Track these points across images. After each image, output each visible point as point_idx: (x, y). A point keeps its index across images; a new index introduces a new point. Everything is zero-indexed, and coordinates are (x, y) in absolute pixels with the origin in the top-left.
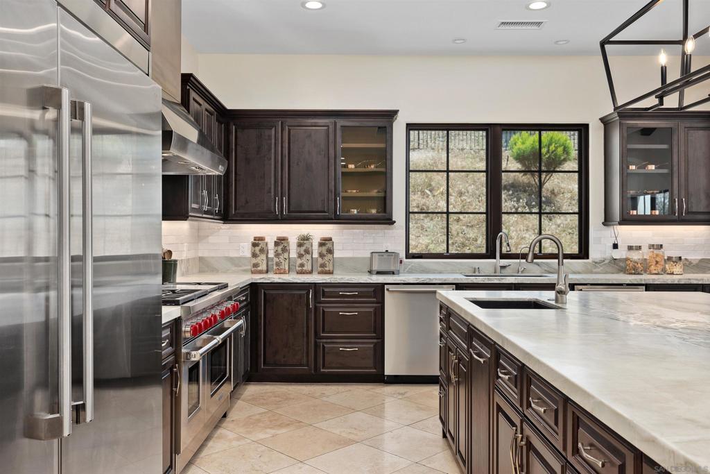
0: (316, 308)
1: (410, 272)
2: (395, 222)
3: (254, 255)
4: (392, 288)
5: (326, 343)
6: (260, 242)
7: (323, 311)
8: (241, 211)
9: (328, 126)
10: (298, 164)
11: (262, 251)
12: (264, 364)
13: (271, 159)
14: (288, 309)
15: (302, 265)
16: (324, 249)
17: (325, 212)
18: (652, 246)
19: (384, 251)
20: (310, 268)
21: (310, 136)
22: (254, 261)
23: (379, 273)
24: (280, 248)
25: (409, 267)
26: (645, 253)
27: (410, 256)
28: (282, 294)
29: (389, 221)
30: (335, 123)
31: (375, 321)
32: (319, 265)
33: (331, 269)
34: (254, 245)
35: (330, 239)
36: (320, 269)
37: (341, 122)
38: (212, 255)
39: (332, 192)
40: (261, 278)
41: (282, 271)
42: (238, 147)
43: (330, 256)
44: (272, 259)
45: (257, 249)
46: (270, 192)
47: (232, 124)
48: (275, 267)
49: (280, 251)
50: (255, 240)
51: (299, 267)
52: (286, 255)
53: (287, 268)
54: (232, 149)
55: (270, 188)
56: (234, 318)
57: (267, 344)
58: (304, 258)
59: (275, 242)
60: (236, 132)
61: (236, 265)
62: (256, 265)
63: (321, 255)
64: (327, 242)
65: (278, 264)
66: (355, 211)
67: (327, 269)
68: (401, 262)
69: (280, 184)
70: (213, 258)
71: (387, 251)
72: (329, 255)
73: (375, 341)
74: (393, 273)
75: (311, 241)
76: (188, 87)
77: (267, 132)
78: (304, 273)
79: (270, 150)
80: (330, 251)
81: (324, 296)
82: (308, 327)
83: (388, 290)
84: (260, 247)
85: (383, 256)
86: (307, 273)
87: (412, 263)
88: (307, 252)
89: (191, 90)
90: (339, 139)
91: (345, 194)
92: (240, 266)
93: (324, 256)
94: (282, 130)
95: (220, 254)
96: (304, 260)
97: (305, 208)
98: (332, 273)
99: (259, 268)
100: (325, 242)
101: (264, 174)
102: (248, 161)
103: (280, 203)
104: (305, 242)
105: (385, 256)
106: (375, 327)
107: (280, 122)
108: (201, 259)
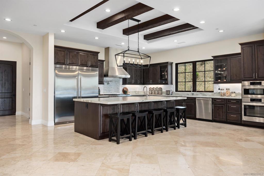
8: (146, 83)
18: (227, 89)
21: (155, 68)
25: (176, 93)
26: (225, 91)
39: (158, 79)
54: (145, 72)
66: (164, 82)
69: (151, 78)
84: (150, 89)
94: (151, 67)
97: (155, 82)
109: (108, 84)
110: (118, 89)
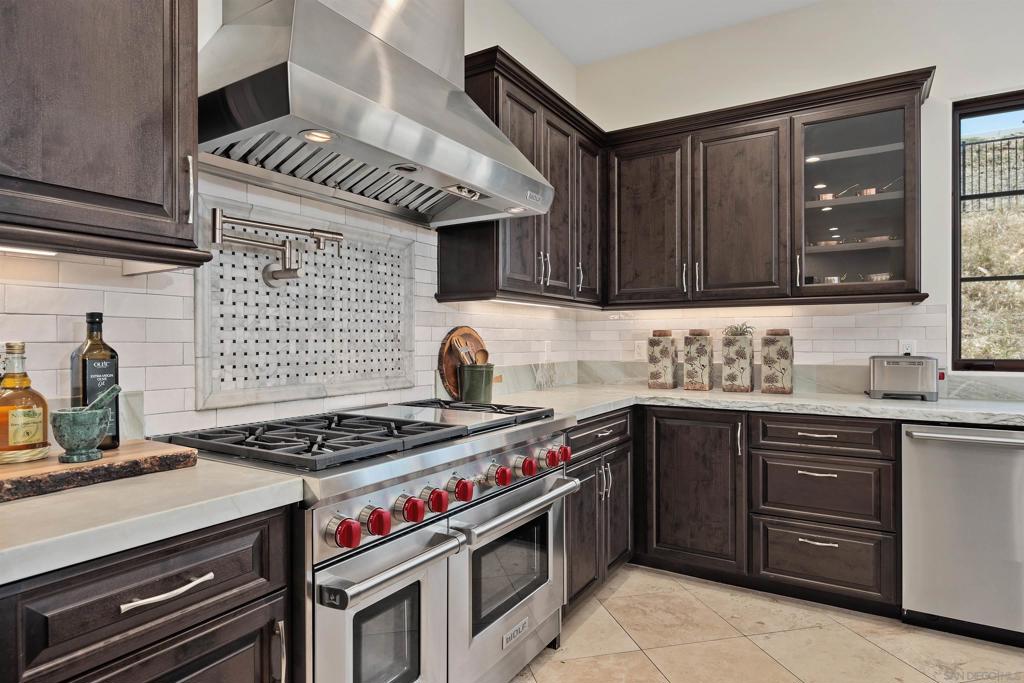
0: (750, 457)
1: (965, 396)
2: (926, 296)
3: (653, 359)
4: (919, 432)
5: (772, 524)
6: (661, 338)
7: (764, 462)
8: (628, 290)
9: (777, 129)
10: (720, 205)
11: (664, 352)
12: (657, 542)
13: (674, 201)
14: (697, 454)
15: (732, 377)
16: (773, 351)
17: (771, 283)
19: (901, 353)
20: (747, 383)
21: (742, 152)
22: (652, 368)
23: (888, 396)
24: (693, 348)
25: (964, 385)
27: (960, 364)
28: (688, 427)
29: (914, 295)
30: (792, 120)
31: (879, 497)
32: (763, 378)
33: (787, 385)
34: (653, 343)
35: (786, 333)
36: (765, 385)
37: (802, 117)
38: (595, 357)
39: (785, 246)
40: (651, 398)
41: (697, 387)
42: (623, 189)
43: (784, 363)
44: (682, 365)
45: (657, 349)
46: (672, 256)
47: (612, 155)
48: (686, 380)
49: (694, 353)
50: (654, 335)
51: (727, 380)
52: (705, 360)
53: (706, 381)
54: (614, 194)
55: (674, 250)
56: (567, 475)
57: (663, 509)
58: (736, 365)
59: (686, 338)
60: (619, 167)
61: (631, 375)
62: (655, 376)
63: (768, 361)
64: (778, 338)
65: (691, 375)
66: (835, 280)
67: (779, 385)
68: (942, 376)
69: (689, 242)
70: (596, 362)
71: (907, 354)
72: (783, 360)
73: (879, 535)
74: (923, 398)
75: (749, 336)
76: (496, 74)
77: (667, 158)
78: (735, 391)
79: (673, 187)
80: (784, 354)
81: (765, 436)
82: (735, 490)
83: (909, 434)
84: (660, 347)
85: (897, 363)
86: (742, 391)
87: (968, 378)
88: (741, 354)
89: (501, 80)
90: (799, 149)
91: (813, 249)
92: (635, 376)
93: (774, 362)
94: (694, 149)
95: (607, 358)
96: (735, 369)
97: (734, 277)
98: (790, 392)
99: (660, 381)
100: (774, 337)
101: (663, 228)
102: (637, 209)
103: (689, 273)
104: (738, 338)
105: (904, 364)
106: (879, 508)
107: (689, 138)
108: (580, 364)
109: (269, 276)
110: (399, 341)
